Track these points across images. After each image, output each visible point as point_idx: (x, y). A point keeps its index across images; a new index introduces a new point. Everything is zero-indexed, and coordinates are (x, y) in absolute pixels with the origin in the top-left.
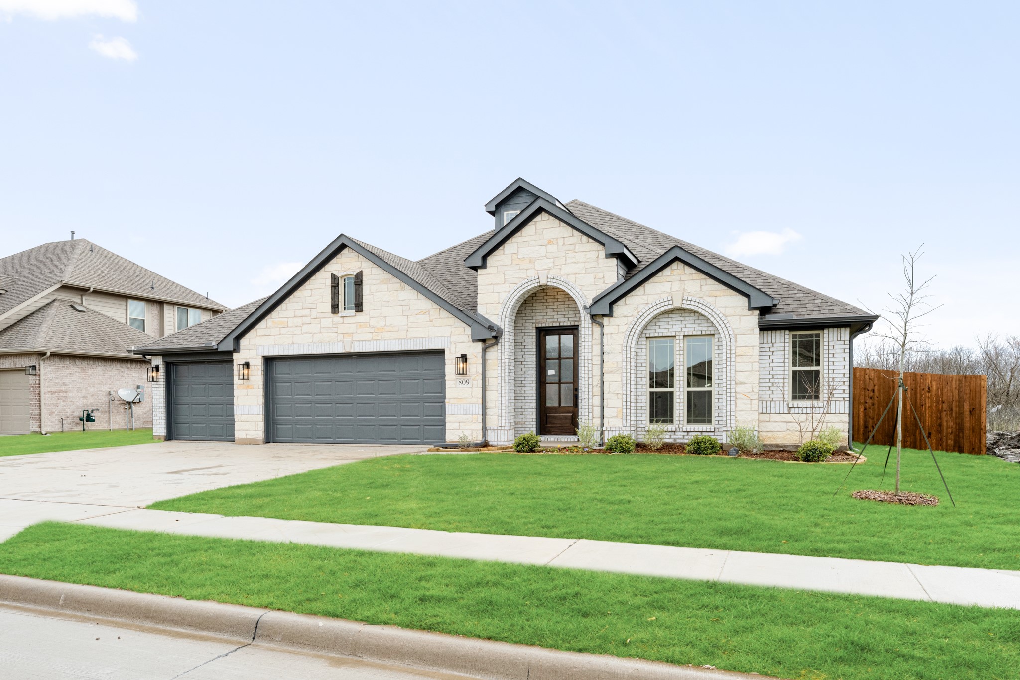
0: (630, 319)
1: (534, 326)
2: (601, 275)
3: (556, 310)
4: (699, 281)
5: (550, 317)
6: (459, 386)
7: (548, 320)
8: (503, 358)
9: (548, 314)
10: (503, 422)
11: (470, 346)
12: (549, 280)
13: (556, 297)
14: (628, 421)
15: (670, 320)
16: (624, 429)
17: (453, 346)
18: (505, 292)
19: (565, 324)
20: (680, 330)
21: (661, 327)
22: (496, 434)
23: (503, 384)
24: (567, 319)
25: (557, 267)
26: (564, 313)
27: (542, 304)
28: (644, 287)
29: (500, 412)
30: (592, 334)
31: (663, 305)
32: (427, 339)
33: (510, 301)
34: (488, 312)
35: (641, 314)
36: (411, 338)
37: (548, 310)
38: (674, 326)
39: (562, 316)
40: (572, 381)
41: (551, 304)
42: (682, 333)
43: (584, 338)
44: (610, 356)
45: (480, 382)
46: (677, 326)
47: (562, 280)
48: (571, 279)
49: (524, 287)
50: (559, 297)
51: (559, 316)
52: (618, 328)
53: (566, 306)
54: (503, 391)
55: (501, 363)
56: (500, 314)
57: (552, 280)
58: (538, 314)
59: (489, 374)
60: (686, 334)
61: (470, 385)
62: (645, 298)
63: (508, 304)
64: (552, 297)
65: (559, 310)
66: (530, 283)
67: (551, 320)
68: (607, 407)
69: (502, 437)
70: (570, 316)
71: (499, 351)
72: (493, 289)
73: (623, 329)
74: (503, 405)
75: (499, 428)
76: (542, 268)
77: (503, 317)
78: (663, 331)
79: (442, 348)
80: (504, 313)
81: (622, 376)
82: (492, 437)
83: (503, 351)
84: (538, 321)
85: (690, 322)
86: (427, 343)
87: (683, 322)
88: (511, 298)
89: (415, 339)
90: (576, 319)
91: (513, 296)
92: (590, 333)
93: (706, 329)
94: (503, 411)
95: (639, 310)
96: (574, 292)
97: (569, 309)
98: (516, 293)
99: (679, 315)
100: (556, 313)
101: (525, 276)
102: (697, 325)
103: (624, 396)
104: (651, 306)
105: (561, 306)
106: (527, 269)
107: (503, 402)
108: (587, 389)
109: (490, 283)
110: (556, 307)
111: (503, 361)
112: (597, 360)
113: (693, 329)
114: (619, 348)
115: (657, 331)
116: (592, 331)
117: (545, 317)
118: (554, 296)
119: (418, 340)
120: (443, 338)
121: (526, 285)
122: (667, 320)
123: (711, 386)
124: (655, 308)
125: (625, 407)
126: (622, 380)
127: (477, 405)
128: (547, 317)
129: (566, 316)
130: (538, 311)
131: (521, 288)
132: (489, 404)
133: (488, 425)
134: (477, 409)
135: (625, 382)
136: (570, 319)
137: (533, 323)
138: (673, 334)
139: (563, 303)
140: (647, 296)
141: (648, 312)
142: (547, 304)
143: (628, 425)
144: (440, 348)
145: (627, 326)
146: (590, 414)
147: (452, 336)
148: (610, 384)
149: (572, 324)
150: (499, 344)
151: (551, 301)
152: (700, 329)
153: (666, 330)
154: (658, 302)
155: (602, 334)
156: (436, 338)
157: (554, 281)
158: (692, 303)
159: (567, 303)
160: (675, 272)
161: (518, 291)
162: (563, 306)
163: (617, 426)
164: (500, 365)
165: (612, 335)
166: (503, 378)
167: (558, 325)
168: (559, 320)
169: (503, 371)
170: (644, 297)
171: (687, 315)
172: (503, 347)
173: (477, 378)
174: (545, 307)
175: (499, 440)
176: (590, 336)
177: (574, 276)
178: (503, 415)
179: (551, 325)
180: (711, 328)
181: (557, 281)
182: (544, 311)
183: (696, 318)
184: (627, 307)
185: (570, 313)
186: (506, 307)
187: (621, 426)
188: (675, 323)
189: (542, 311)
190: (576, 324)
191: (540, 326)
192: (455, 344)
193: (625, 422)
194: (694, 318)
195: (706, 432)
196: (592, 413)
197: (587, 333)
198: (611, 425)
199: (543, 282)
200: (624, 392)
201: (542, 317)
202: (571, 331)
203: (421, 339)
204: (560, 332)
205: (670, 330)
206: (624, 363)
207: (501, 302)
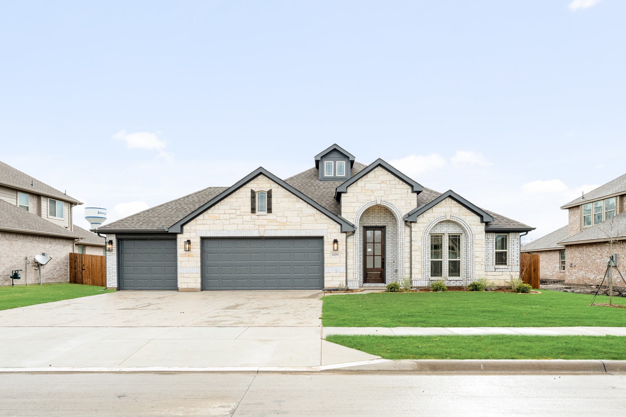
0: (426, 224)
1: (362, 225)
2: (409, 201)
3: (374, 217)
4: (458, 208)
5: (370, 221)
6: (332, 257)
7: (370, 223)
8: (356, 242)
9: (370, 219)
10: (356, 276)
11: (339, 235)
13: (374, 210)
14: (425, 275)
15: (441, 225)
16: (422, 279)
17: (329, 234)
18: (358, 207)
19: (379, 225)
20: (446, 231)
21: (437, 229)
22: (352, 283)
23: (356, 256)
24: (380, 223)
25: (386, 195)
26: (378, 219)
27: (366, 214)
28: (432, 209)
29: (354, 271)
30: (405, 231)
31: (441, 218)
32: (313, 230)
33: (360, 212)
34: (348, 217)
35: (431, 222)
36: (303, 230)
37: (370, 217)
38: (444, 229)
39: (377, 221)
40: (381, 255)
41: (371, 214)
42: (447, 232)
43: (401, 233)
44: (416, 242)
45: (345, 255)
46: (445, 229)
47: (389, 202)
48: (394, 202)
49: (368, 205)
50: (376, 211)
51: (376, 221)
52: (419, 229)
53: (379, 216)
54: (356, 260)
55: (356, 245)
56: (355, 218)
57: (383, 202)
58: (364, 219)
59: (348, 250)
60: (449, 233)
61: (339, 256)
62: (433, 214)
63: (359, 213)
64: (372, 210)
65: (375, 217)
66: (371, 203)
67: (371, 223)
68: (414, 268)
69: (356, 284)
70: (381, 221)
71: (354, 238)
72: (351, 205)
73: (422, 229)
74: (356, 267)
75: (354, 280)
76: (378, 195)
77: (357, 220)
78: (438, 231)
79: (323, 235)
80: (357, 218)
81: (422, 253)
82: (350, 285)
83: (356, 238)
84: (364, 223)
85: (451, 227)
86: (313, 233)
87: (448, 227)
88: (361, 210)
89: (306, 230)
90: (384, 223)
91: (362, 209)
93: (458, 231)
94: (356, 271)
95: (430, 220)
96: (395, 209)
97: (381, 217)
98: (364, 208)
99: (446, 223)
100: (374, 219)
101: (368, 199)
102: (454, 229)
103: (423, 263)
104: (436, 218)
105: (377, 216)
106: (370, 196)
107: (356, 265)
108: (402, 259)
109: (349, 201)
110: (374, 216)
111: (356, 244)
112: (408, 245)
113: (452, 231)
114: (420, 239)
115: (435, 231)
116: (405, 229)
117: (368, 221)
119: (308, 231)
120: (323, 230)
121: (370, 204)
123: (460, 258)
124: (438, 219)
125: (423, 268)
126: (421, 255)
127: (343, 267)
128: (369, 221)
129: (380, 221)
130: (364, 217)
131: (367, 205)
132: (348, 267)
133: (348, 278)
134: (343, 269)
135: (423, 256)
136: (382, 223)
138: (443, 233)
139: (378, 214)
140: (434, 214)
141: (434, 221)
142: (369, 214)
143: (425, 277)
144: (321, 235)
145: (424, 228)
146: (404, 272)
147: (329, 229)
148: (415, 257)
149: (383, 225)
150: (354, 235)
151: (371, 212)
152: (456, 230)
153: (440, 231)
154: (439, 217)
155: (411, 231)
156: (319, 230)
157: (385, 203)
158: (455, 218)
159: (380, 214)
160: (448, 202)
161: (365, 206)
162: (378, 216)
163: (419, 278)
164: (355, 246)
165: (417, 232)
166: (356, 253)
167: (375, 225)
168: (376, 223)
169: (356, 249)
170: (432, 214)
171: (449, 223)
172: (356, 236)
173: (343, 253)
174: (368, 216)
175: (354, 286)
176: (404, 232)
177: (395, 201)
178: (356, 273)
179: (371, 225)
180: (460, 231)
181: (386, 203)
182: (368, 217)
183: (454, 225)
184: (424, 218)
185: (381, 219)
186: (358, 215)
187: (421, 278)
188: (444, 227)
189: (366, 217)
190: (385, 225)
191: (365, 225)
192: (330, 233)
193: (423, 276)
194: (453, 225)
195: (459, 280)
196: (405, 271)
197: (402, 230)
198: (416, 277)
199: (379, 203)
200: (423, 261)
201: (366, 221)
202: (380, 229)
203: (310, 230)
204: (374, 229)
205: (442, 231)
206: (423, 246)
207: (355, 212)
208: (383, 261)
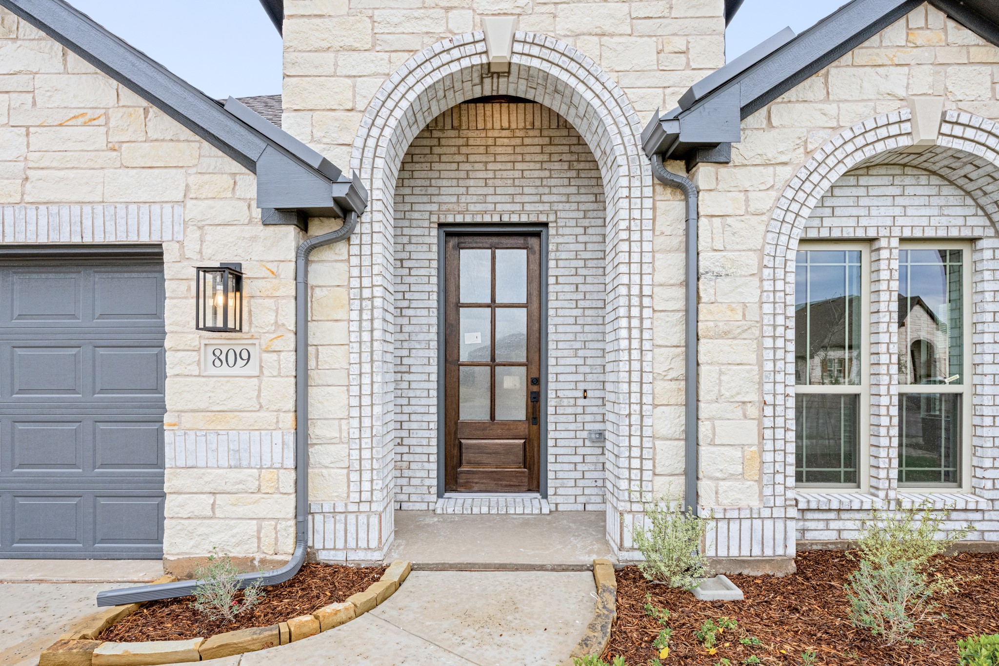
0: (785, 172)
1: (434, 218)
2: (679, 43)
3: (490, 182)
4: (988, 69)
5: (475, 199)
6: (212, 370)
7: (472, 207)
8: (366, 282)
9: (472, 191)
10: (366, 486)
11: (254, 239)
12: (518, 47)
13: (492, 150)
14: (780, 489)
15: (862, 191)
16: (766, 513)
17: (194, 235)
18: (375, 75)
19: (515, 219)
20: (889, 222)
21: (838, 212)
22: (340, 527)
23: (366, 368)
24: (518, 207)
25: (544, 9)
26: (511, 190)
27: (455, 166)
28: (827, 76)
29: (355, 454)
30: (654, 219)
31: (882, 132)
32: (98, 209)
33: (390, 104)
34: (318, 134)
35: (819, 157)
36: (38, 204)
37: (471, 182)
38: (874, 212)
39: (508, 199)
40: (524, 360)
41: (480, 166)
42: (896, 232)
43: (629, 229)
44: (722, 283)
45: (289, 359)
46: (883, 211)
47: (561, 47)
48: (587, 48)
49: (436, 62)
50: (499, 150)
51: (498, 199)
52: (747, 200)
53: (517, 174)
54: (366, 390)
55: (361, 299)
56: (359, 143)
57: (526, 49)
58: (443, 191)
59: (317, 333)
60: (907, 233)
61: (252, 369)
62: (832, 109)
63: (384, 112)
64: (482, 150)
65: (498, 182)
66: (456, 54)
67: (479, 207)
68: (712, 444)
69: (362, 534)
70: (526, 199)
71: (355, 261)
72: (336, 65)
73: (764, 201)
74: (366, 433)
75: (353, 508)
76: (495, 8)
77: (369, 153)
78: (844, 222)
79: (154, 241)
80: (371, 142)
81: (761, 348)
82: (327, 536)
83: (366, 261)
84: (444, 207)
85: (917, 201)
87: (899, 201)
88: (396, 96)
89: (55, 208)
90: (541, 207)
91: (402, 89)
92: (648, 214)
93: (960, 221)
94: (366, 454)
95: (810, 147)
96: (598, 88)
97: (524, 182)
98: (411, 80)
99: (886, 180)
100: (491, 190)
101: (440, 29)
102: (935, 211)
103: (769, 411)
104: (848, 135)
105: (505, 174)
106: (448, 9)
107: (367, 422)
108: (635, 387)
109: (325, 45)
110: (491, 174)
111: (367, 293)
112: (675, 298)
113: (924, 222)
114: (753, 260)
115: (827, 222)
116: (654, 208)
117: (463, 199)
118: (487, 146)
119: (66, 212)
120: (155, 209)
121: (445, 58)
122: (855, 192)
123: (960, 382)
124: (860, 141)
125: (769, 446)
126: (760, 363)
127: (277, 435)
128: (469, 199)
129: (518, 199)
130: (445, 183)
131: (428, 67)
132: (316, 430)
133: (315, 497)
134: (279, 448)
135: (769, 366)
136: (528, 207)
137: (431, 213)
138: (872, 234)
139: (509, 166)
140: (834, 106)
141: (840, 154)
142: (467, 166)
143: (780, 501)
144: (144, 241)
145: (774, 194)
146: (648, 465)
147: (190, 205)
148: (721, 373)
149: (533, 219)
150: (355, 240)
151: (478, 158)
152: (944, 221)
153: (852, 222)
154: (870, 125)
155: (692, 218)
156: (132, 210)
157: (535, 50)
158: (970, 133)
159: (519, 166)
160: (920, 38)
161: (419, 73)
162: (511, 174)
163: (743, 504)
164: (356, 304)
165: (729, 220)
166: (366, 348)
167: (496, 219)
168: (499, 207)
169: (366, 325)
170: (826, 107)
171: (908, 180)
172: (366, 250)
173: (277, 345)
174: (463, 174)
175: (352, 543)
176: (647, 225)
177: (596, 38)
178: (366, 465)
179: (478, 219)
180: (971, 221)
181: (545, 53)
182: (461, 183)
183: (934, 191)
184: (774, 132)
185: (527, 190)
186: (379, 122)
187: (755, 503)
188: (875, 201)
189: (454, 182)
190: (543, 219)
191: (450, 219)
192: (201, 228)
193: (768, 491)
194: (926, 191)
195: (966, 510)
196: (653, 459)
197: (636, 214)
198: (725, 501)
199: (499, 52)
200: (769, 399)
201: (454, 199)
202: (520, 241)
203: (77, 209)
204: (495, 240)
205: (864, 222)
206: (768, 308)
207: (360, 106)
208: (535, 388)
